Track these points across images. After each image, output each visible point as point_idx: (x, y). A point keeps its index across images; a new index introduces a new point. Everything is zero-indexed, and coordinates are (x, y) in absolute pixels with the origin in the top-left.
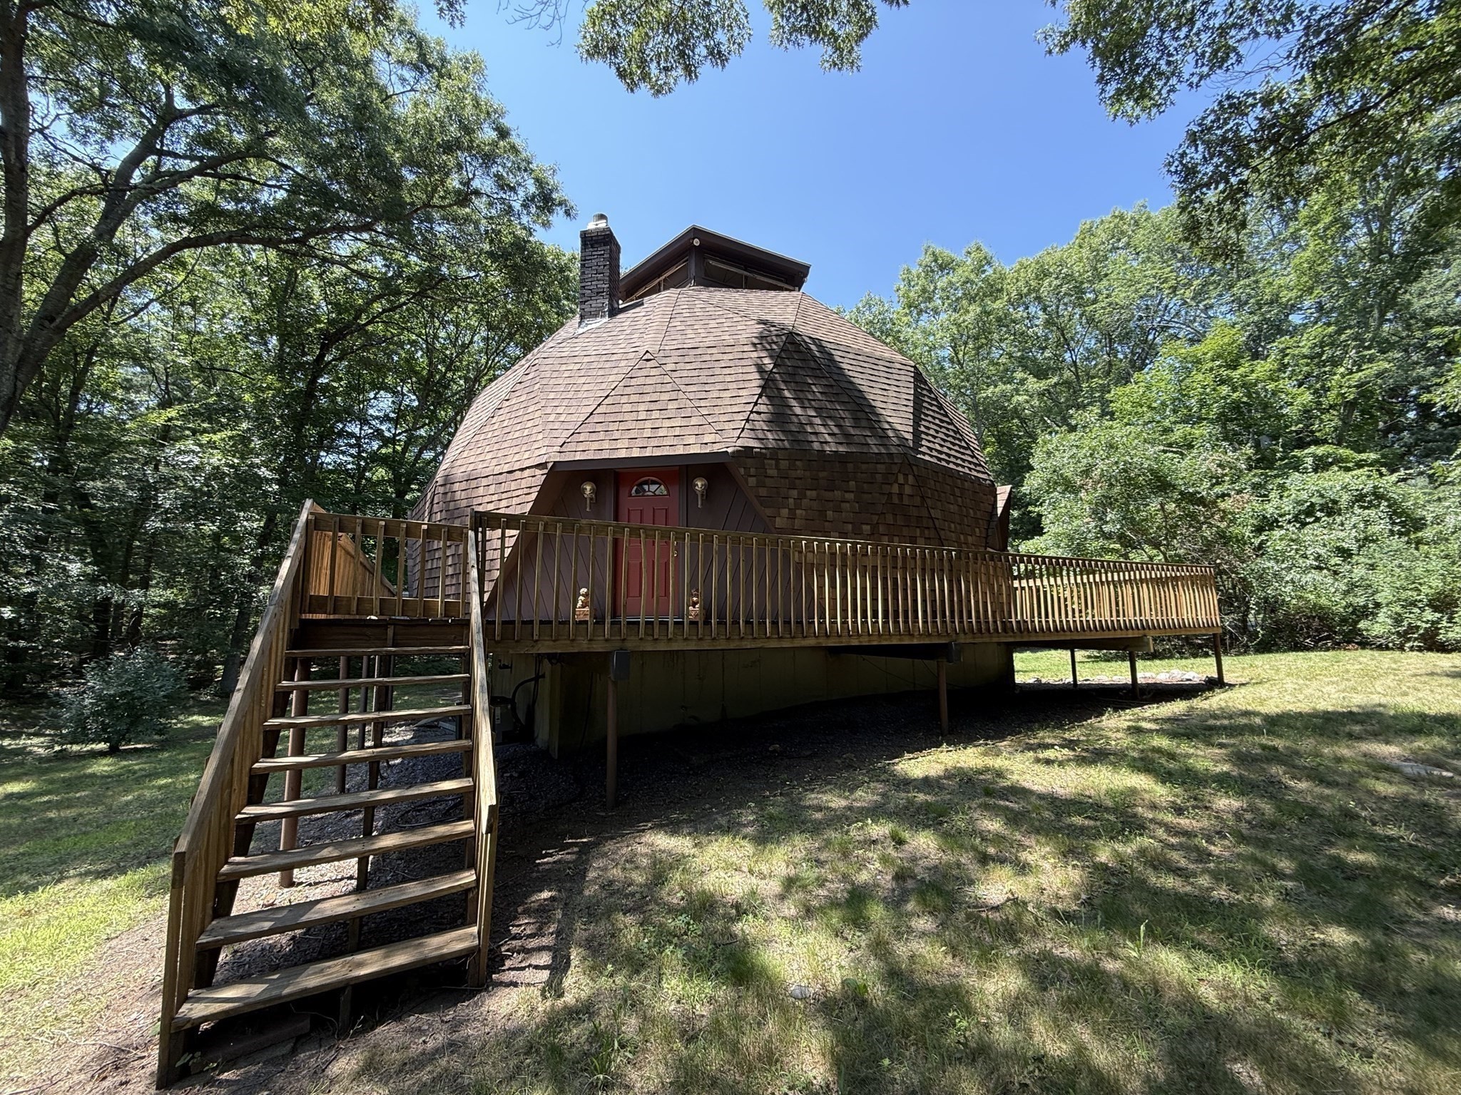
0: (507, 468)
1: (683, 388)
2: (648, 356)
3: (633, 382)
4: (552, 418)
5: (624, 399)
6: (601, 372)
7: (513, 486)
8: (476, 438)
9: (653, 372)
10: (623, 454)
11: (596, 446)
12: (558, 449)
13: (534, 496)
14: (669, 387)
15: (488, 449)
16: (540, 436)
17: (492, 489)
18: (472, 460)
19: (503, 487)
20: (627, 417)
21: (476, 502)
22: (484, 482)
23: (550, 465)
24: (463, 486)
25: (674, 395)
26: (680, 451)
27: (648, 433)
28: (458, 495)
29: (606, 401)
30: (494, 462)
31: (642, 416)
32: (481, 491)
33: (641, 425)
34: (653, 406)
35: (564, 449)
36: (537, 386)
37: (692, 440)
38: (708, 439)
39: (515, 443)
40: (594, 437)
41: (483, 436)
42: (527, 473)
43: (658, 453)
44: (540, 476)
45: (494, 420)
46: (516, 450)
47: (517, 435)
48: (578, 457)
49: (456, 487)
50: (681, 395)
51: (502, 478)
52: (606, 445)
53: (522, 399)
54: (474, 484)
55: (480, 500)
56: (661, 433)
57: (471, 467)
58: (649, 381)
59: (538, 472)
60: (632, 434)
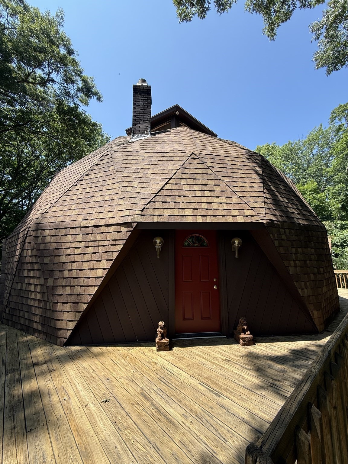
0: (92, 223)
1: (221, 178)
2: (193, 156)
3: (187, 171)
4: (129, 189)
5: (183, 182)
6: (160, 163)
7: (99, 237)
8: (63, 198)
9: (199, 166)
10: (190, 220)
11: (168, 212)
12: (140, 212)
13: (120, 247)
14: (212, 177)
15: (74, 207)
16: (121, 202)
17: (79, 238)
18: (60, 213)
19: (89, 237)
20: (187, 193)
21: (64, 245)
22: (72, 231)
23: (134, 225)
24: (53, 232)
25: (217, 182)
26: (230, 220)
27: (205, 206)
28: (48, 239)
29: (171, 182)
30: (81, 217)
31: (199, 194)
32: (69, 238)
33: (198, 200)
34: (204, 188)
35: (143, 213)
36: (112, 168)
37: (236, 213)
38: (247, 213)
39: (98, 204)
40: (166, 206)
41: (68, 198)
42: (112, 229)
43: (215, 220)
44: (125, 233)
45: (77, 188)
46: (100, 210)
47: (99, 199)
48: (156, 219)
49: (47, 232)
50: (221, 183)
51: (88, 230)
52: (176, 212)
53: (100, 175)
54: (63, 232)
55: (68, 245)
56: (215, 206)
57: (60, 219)
58: (197, 171)
59: (123, 229)
60: (195, 206)
